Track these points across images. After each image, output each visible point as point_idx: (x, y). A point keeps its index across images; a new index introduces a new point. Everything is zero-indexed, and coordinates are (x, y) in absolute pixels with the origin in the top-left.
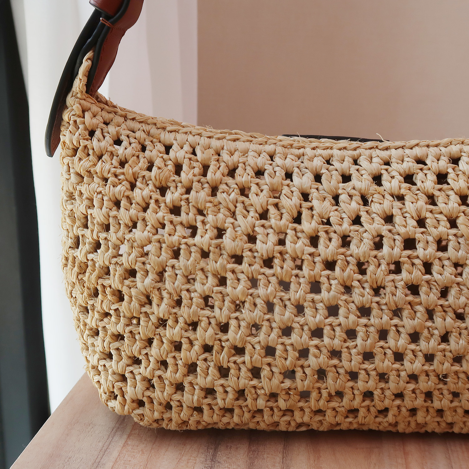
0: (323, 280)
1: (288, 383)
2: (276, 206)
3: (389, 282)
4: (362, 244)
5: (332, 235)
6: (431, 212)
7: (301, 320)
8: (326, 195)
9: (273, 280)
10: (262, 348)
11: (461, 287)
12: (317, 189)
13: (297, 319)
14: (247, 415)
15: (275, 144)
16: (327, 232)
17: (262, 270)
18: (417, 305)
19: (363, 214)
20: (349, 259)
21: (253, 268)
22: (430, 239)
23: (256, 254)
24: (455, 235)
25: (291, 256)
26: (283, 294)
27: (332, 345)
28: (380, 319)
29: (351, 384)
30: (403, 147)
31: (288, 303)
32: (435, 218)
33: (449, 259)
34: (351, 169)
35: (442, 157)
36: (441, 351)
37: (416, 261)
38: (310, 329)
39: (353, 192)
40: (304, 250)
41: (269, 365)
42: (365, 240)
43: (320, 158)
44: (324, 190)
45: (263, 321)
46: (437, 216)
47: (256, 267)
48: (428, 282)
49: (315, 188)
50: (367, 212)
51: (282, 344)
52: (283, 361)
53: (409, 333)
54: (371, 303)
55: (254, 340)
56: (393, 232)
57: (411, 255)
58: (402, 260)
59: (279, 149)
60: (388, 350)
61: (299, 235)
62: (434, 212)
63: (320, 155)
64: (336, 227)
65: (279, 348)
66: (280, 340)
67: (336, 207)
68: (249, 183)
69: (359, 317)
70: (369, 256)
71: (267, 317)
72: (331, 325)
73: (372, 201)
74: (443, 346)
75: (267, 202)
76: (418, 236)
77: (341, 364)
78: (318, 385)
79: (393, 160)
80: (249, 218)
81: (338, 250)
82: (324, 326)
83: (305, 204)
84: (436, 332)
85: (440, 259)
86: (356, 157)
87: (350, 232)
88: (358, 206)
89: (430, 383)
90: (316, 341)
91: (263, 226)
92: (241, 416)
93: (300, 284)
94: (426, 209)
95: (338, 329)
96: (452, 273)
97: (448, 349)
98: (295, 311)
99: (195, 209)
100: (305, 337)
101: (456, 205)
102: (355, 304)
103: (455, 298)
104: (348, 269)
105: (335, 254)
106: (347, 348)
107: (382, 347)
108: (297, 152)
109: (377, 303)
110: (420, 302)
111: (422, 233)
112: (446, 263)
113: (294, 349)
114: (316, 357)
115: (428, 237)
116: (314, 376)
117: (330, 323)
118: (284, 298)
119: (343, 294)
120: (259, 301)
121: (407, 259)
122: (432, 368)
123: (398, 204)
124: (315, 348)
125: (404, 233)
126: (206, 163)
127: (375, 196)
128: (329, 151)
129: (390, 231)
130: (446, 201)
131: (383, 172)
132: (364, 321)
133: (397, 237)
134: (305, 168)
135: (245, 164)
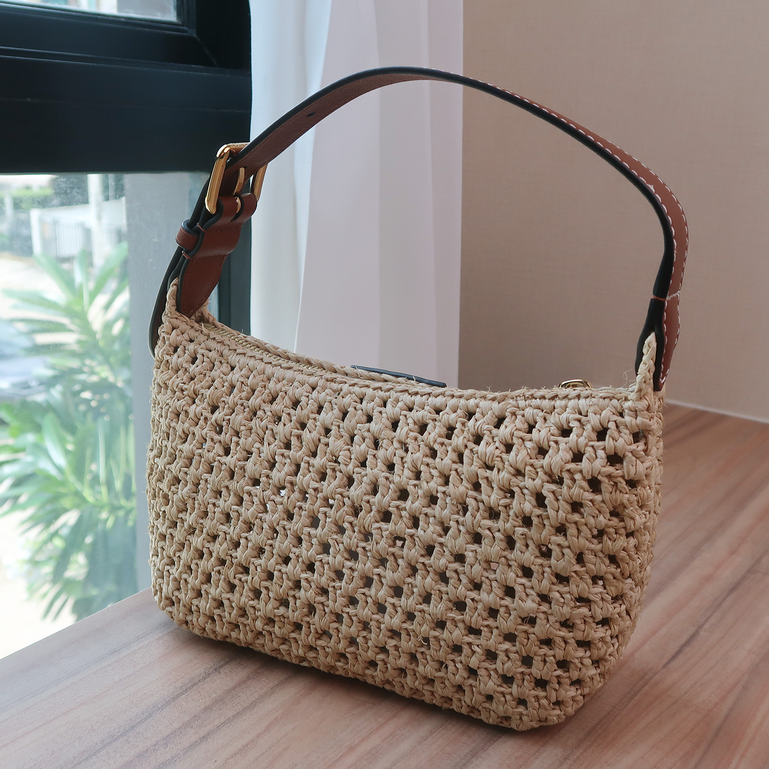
0: (321, 516)
1: (282, 610)
2: (299, 437)
3: (375, 529)
5: (338, 474)
6: (428, 465)
7: (297, 551)
8: (343, 433)
9: (280, 507)
10: (263, 571)
11: (445, 549)
12: (339, 426)
13: (294, 550)
14: (250, 635)
15: (322, 376)
16: (334, 470)
17: (273, 497)
18: (399, 558)
19: (370, 457)
20: (346, 500)
21: (265, 493)
22: (420, 492)
23: (271, 481)
24: (444, 493)
25: (299, 487)
26: (285, 523)
27: (319, 581)
28: (363, 565)
29: (335, 625)
30: (429, 394)
31: (288, 532)
32: (430, 473)
33: (434, 517)
35: (458, 411)
36: (420, 611)
37: (403, 513)
38: (303, 562)
39: (366, 434)
40: (309, 484)
41: (267, 588)
42: (363, 484)
43: (354, 395)
44: (343, 428)
45: (266, 545)
46: (431, 470)
47: (268, 493)
48: (412, 536)
49: (336, 425)
50: (374, 456)
51: (280, 571)
52: (278, 588)
53: (389, 585)
54: (357, 547)
55: (257, 562)
56: (390, 480)
57: (399, 506)
58: (390, 509)
59: (321, 382)
60: (370, 598)
61: (311, 469)
62: (430, 465)
63: (354, 393)
64: (342, 467)
65: (276, 573)
66: (278, 567)
67: (349, 447)
68: (280, 411)
69: (346, 559)
70: (362, 500)
71: (270, 542)
72: (321, 561)
73: (381, 446)
74: (424, 607)
75: (292, 433)
76: (410, 489)
77: (327, 603)
78: (307, 619)
79: (415, 407)
80: (272, 446)
81: (337, 490)
82: (315, 561)
83: (324, 440)
84: (415, 590)
85: (426, 514)
86: (386, 399)
87: (354, 474)
88: (367, 449)
89: (410, 643)
90: (308, 575)
91: (283, 455)
92: (246, 634)
93: (301, 516)
94: (422, 461)
95: (326, 566)
96: (434, 531)
97: (427, 611)
98: (295, 541)
99: (233, 430)
100: (299, 568)
101: (450, 462)
102: (344, 546)
103: (436, 559)
104: (342, 510)
106: (334, 587)
107: (364, 594)
108: (335, 386)
109: (364, 548)
110: (401, 556)
111: (415, 486)
112: (432, 519)
113: (288, 579)
114: (306, 591)
115: (419, 490)
116: (303, 609)
117: (320, 559)
118: (286, 527)
119: (336, 533)
120: (265, 526)
121: (395, 509)
122: (411, 627)
123: (400, 452)
124: (306, 581)
125: (397, 482)
126: (254, 388)
127: (385, 441)
128: (364, 390)
129: (387, 479)
130: (443, 457)
131: (402, 418)
132: (349, 564)
133: (392, 486)
134: (336, 404)
135: (286, 393)
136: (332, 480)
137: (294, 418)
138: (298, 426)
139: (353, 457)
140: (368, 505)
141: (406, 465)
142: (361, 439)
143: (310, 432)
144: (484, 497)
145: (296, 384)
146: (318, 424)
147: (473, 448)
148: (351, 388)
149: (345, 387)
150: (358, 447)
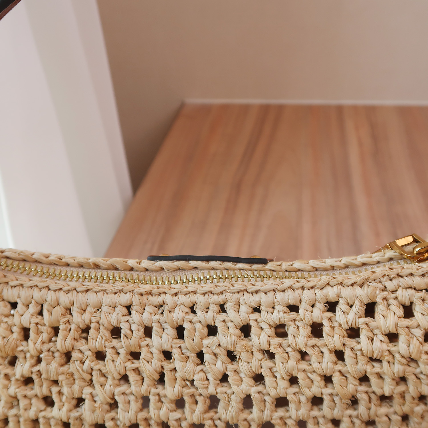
2: (137, 371)
4: (231, 407)
5: (198, 398)
8: (188, 354)
12: (180, 347)
16: (192, 396)
19: (230, 374)
20: (217, 423)
22: (303, 399)
23: (118, 423)
24: (330, 394)
25: (155, 421)
32: (309, 378)
33: (324, 417)
34: (216, 321)
35: (317, 304)
37: (289, 422)
39: (218, 351)
40: (168, 416)
42: (233, 403)
43: (182, 307)
44: (186, 348)
46: (309, 375)
49: (176, 347)
50: (235, 371)
56: (263, 393)
57: (281, 415)
59: (136, 299)
61: (163, 400)
63: (182, 304)
64: (201, 391)
67: (201, 367)
73: (239, 358)
75: (125, 368)
79: (263, 308)
80: (107, 387)
81: (204, 415)
83: (168, 366)
86: (222, 303)
87: (217, 393)
88: (224, 365)
94: (297, 368)
99: (48, 382)
105: (201, 420)
108: (156, 300)
111: (294, 393)
112: (321, 420)
115: (300, 397)
123: (268, 363)
126: (56, 325)
127: (242, 352)
128: (192, 297)
129: (260, 392)
130: (320, 360)
131: (252, 323)
133: (267, 398)
134: (166, 322)
135: (98, 323)
136: (194, 406)
137: (122, 351)
138: (130, 357)
139: (210, 377)
140: (246, 423)
141: (278, 375)
142: (214, 357)
143: (148, 362)
144: (374, 388)
145: (105, 308)
146: (153, 350)
147: (354, 346)
148: (175, 298)
149: (169, 299)
150: (213, 366)
